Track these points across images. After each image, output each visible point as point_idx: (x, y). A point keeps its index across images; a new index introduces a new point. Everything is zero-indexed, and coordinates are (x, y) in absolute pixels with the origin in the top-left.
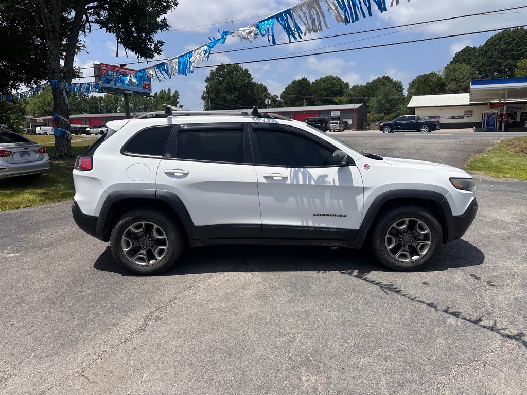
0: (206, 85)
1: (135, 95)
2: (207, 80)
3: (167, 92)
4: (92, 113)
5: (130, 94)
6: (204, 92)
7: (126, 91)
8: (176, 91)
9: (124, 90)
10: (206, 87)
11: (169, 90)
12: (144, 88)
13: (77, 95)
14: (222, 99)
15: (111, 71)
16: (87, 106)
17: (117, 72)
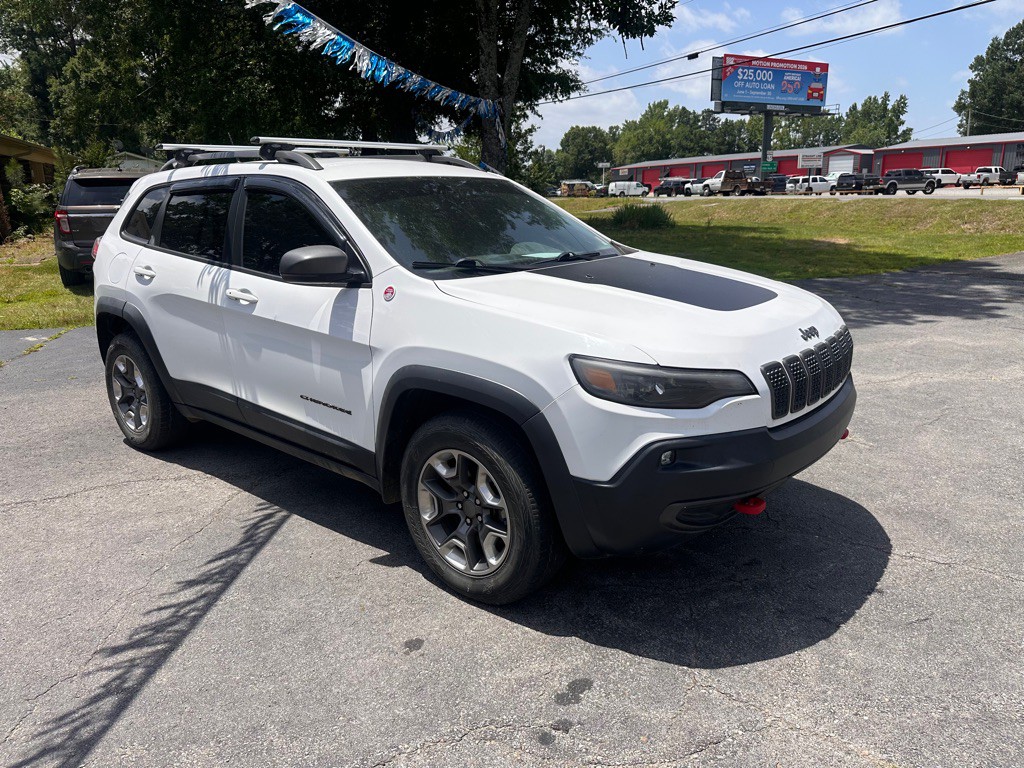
0: (972, 75)
1: (787, 113)
2: (978, 64)
3: (880, 101)
4: (721, 154)
5: (777, 113)
6: (963, 93)
7: (769, 107)
8: (902, 97)
9: (766, 105)
10: (969, 81)
11: (886, 97)
12: (810, 97)
13: (699, 121)
14: (1011, 106)
15: (743, 69)
16: (713, 142)
17: (756, 70)
